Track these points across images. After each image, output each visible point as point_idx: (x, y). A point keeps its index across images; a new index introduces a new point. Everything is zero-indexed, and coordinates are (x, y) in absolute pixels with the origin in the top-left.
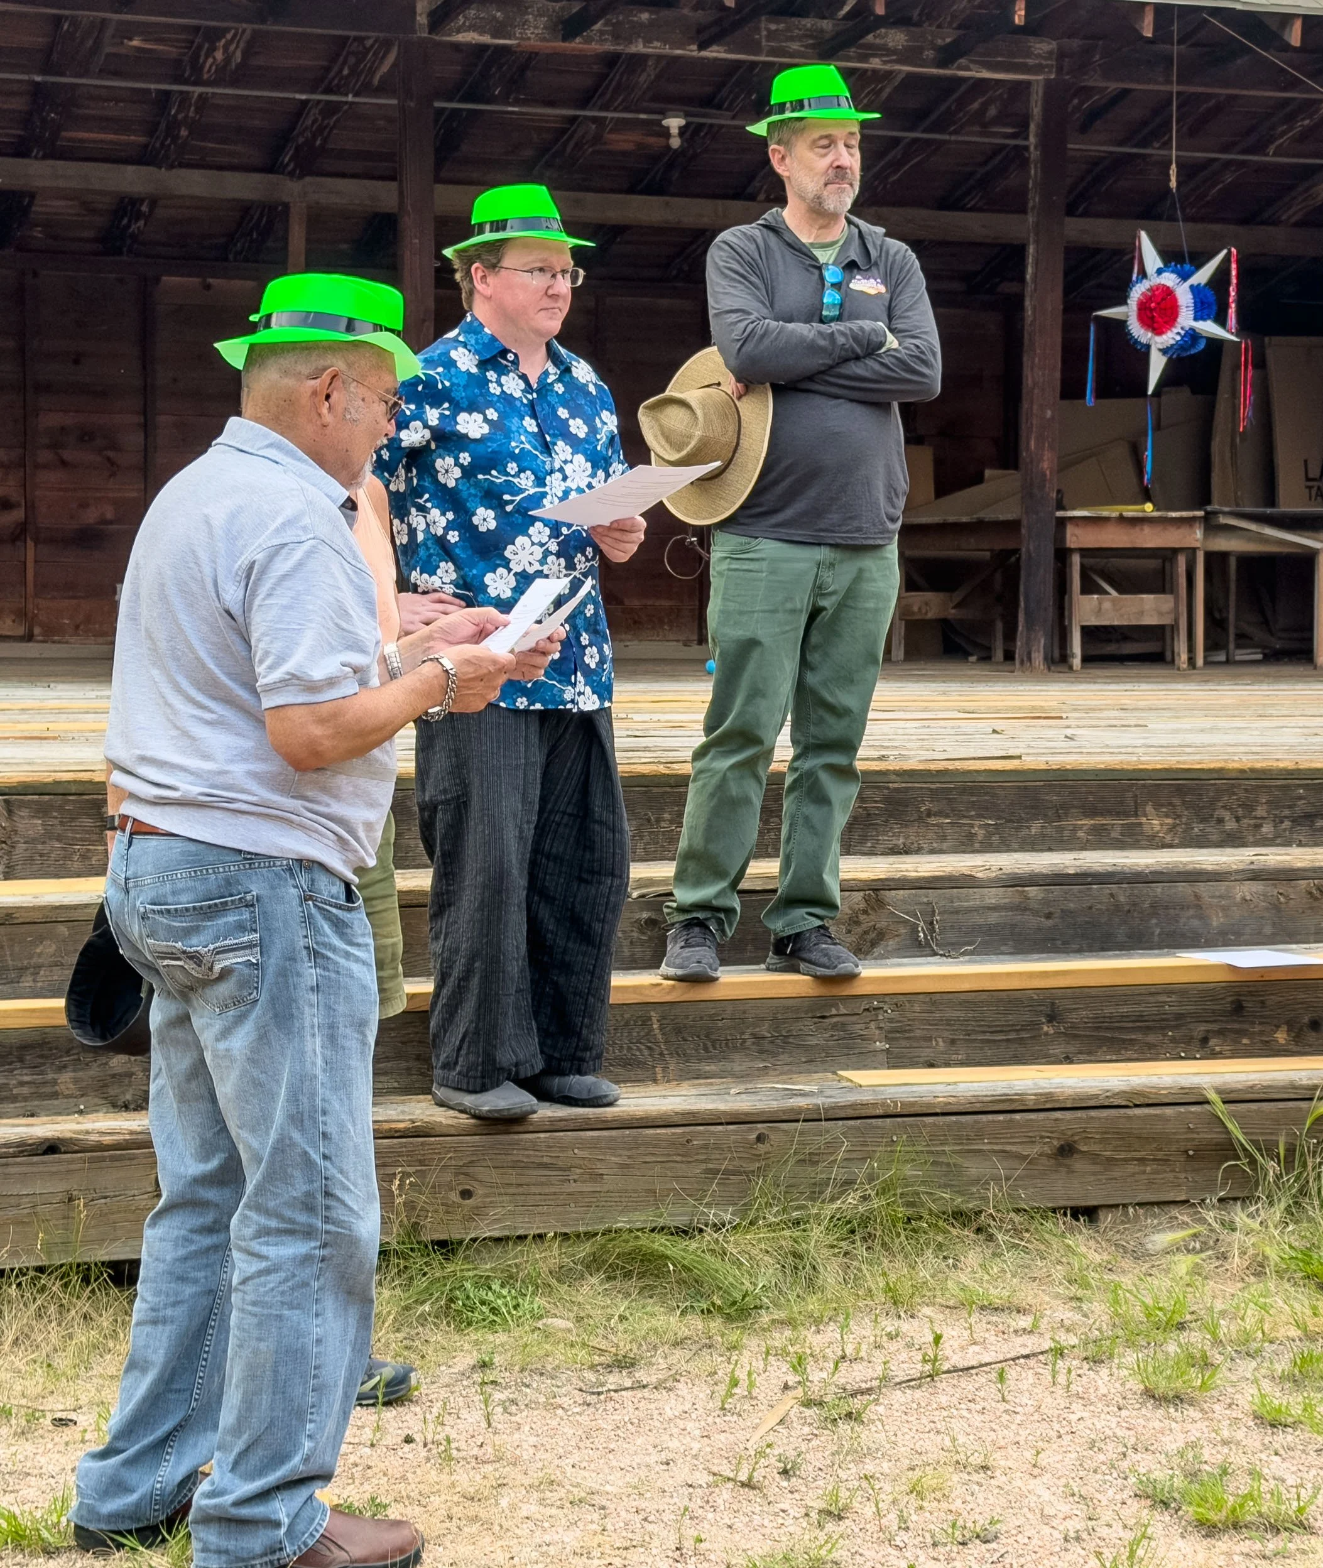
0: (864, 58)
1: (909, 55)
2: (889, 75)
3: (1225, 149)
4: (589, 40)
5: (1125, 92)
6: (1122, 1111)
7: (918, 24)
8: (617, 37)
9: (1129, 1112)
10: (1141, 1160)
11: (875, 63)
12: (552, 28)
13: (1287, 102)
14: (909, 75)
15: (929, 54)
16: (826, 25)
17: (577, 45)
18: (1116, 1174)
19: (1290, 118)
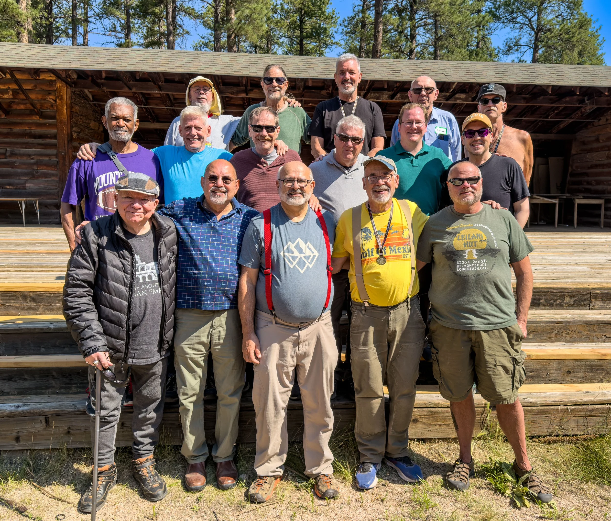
0: (456, 100)
1: (466, 100)
2: (462, 104)
3: (540, 118)
4: (396, 99)
5: (516, 106)
6: (434, 409)
7: (468, 93)
8: (402, 99)
9: (437, 409)
10: (440, 425)
11: (458, 102)
12: (388, 97)
13: (553, 107)
14: (467, 104)
15: (470, 99)
16: (448, 94)
17: (394, 100)
18: (432, 429)
19: (553, 111)
